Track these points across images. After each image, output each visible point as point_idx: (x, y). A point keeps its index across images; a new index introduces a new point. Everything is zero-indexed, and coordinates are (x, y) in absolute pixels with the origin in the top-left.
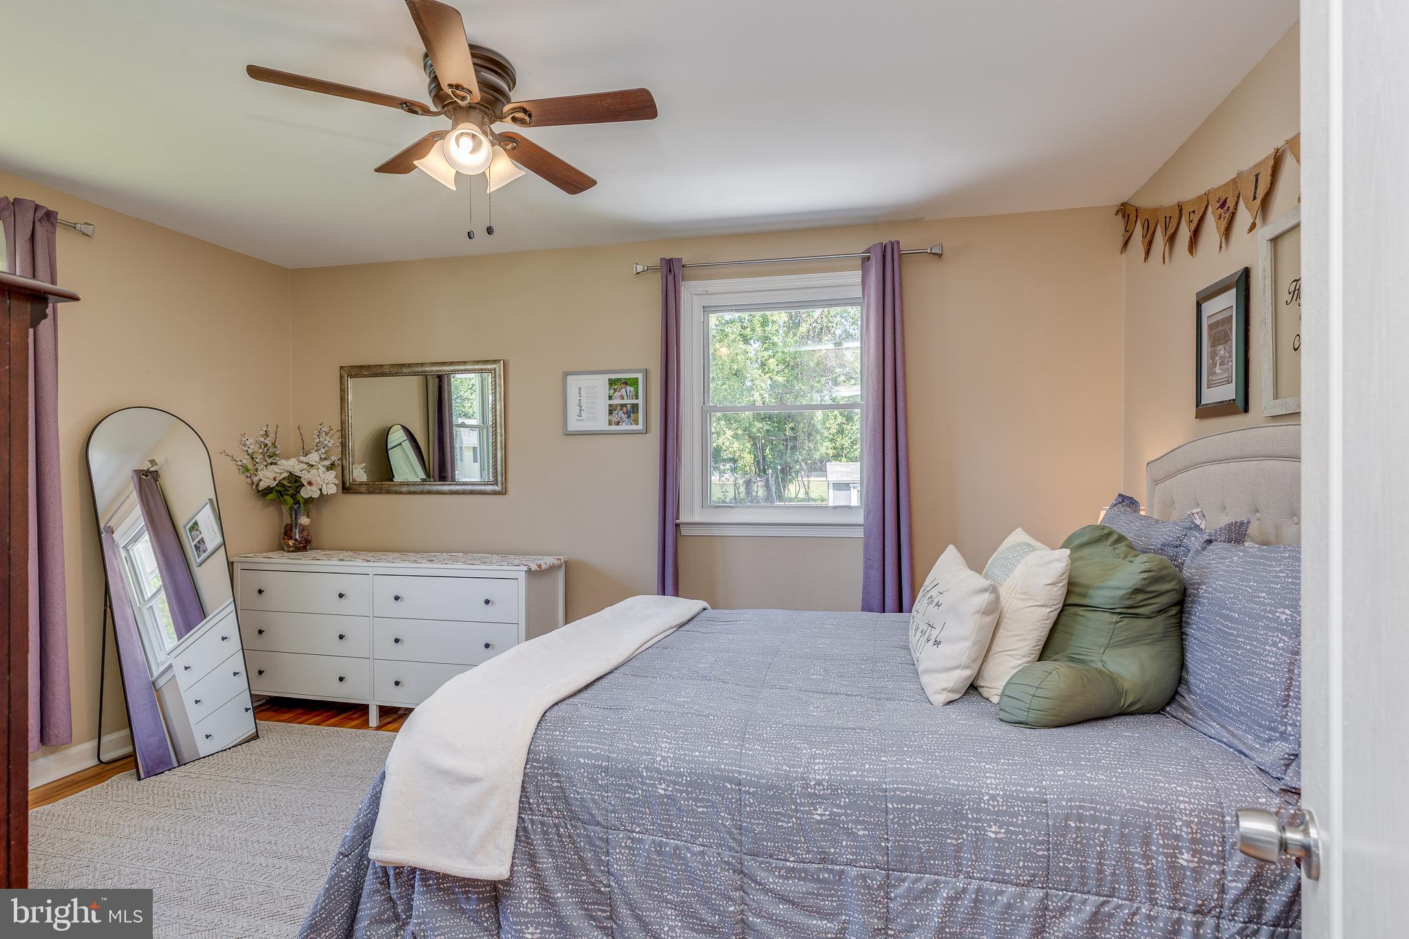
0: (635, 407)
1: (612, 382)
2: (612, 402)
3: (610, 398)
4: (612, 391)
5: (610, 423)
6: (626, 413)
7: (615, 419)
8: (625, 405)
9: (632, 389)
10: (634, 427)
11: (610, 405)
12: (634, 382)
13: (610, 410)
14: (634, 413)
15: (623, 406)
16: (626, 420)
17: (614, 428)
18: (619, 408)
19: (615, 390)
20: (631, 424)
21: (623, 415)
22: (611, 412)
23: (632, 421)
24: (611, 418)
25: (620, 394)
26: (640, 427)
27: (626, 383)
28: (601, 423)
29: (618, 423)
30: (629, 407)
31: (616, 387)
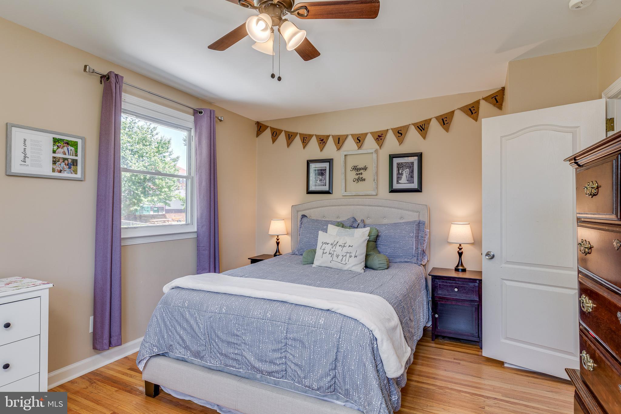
0: (75, 163)
1: (55, 141)
2: (55, 155)
3: (54, 152)
4: (56, 147)
5: (54, 170)
6: (68, 165)
7: (57, 167)
8: (67, 159)
9: (73, 149)
10: (73, 176)
11: (54, 157)
12: (75, 145)
13: (53, 161)
14: (74, 165)
15: (64, 159)
16: (68, 170)
17: (57, 174)
18: (61, 160)
19: (58, 147)
20: (72, 173)
21: (65, 166)
22: (54, 162)
23: (72, 171)
24: (54, 167)
25: (62, 150)
26: (79, 175)
27: (67, 143)
28: (47, 169)
29: (60, 171)
30: (70, 161)
31: (59, 144)
